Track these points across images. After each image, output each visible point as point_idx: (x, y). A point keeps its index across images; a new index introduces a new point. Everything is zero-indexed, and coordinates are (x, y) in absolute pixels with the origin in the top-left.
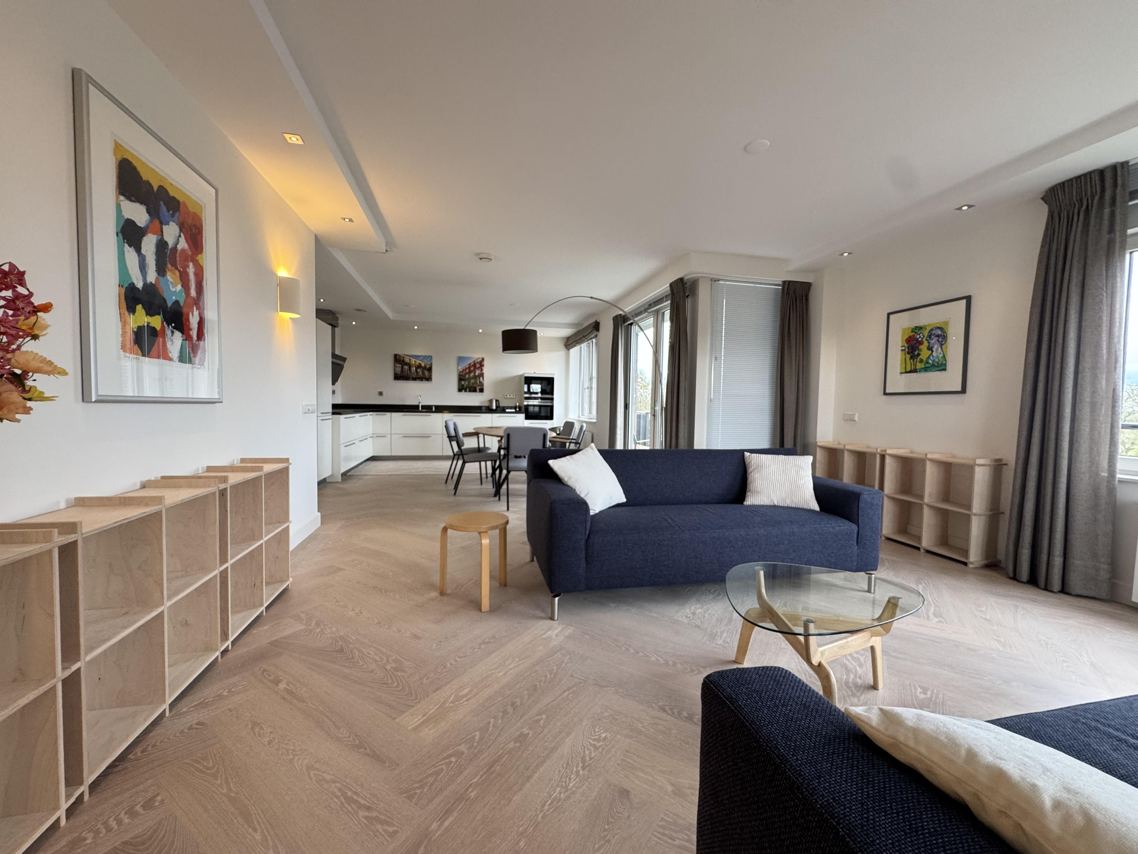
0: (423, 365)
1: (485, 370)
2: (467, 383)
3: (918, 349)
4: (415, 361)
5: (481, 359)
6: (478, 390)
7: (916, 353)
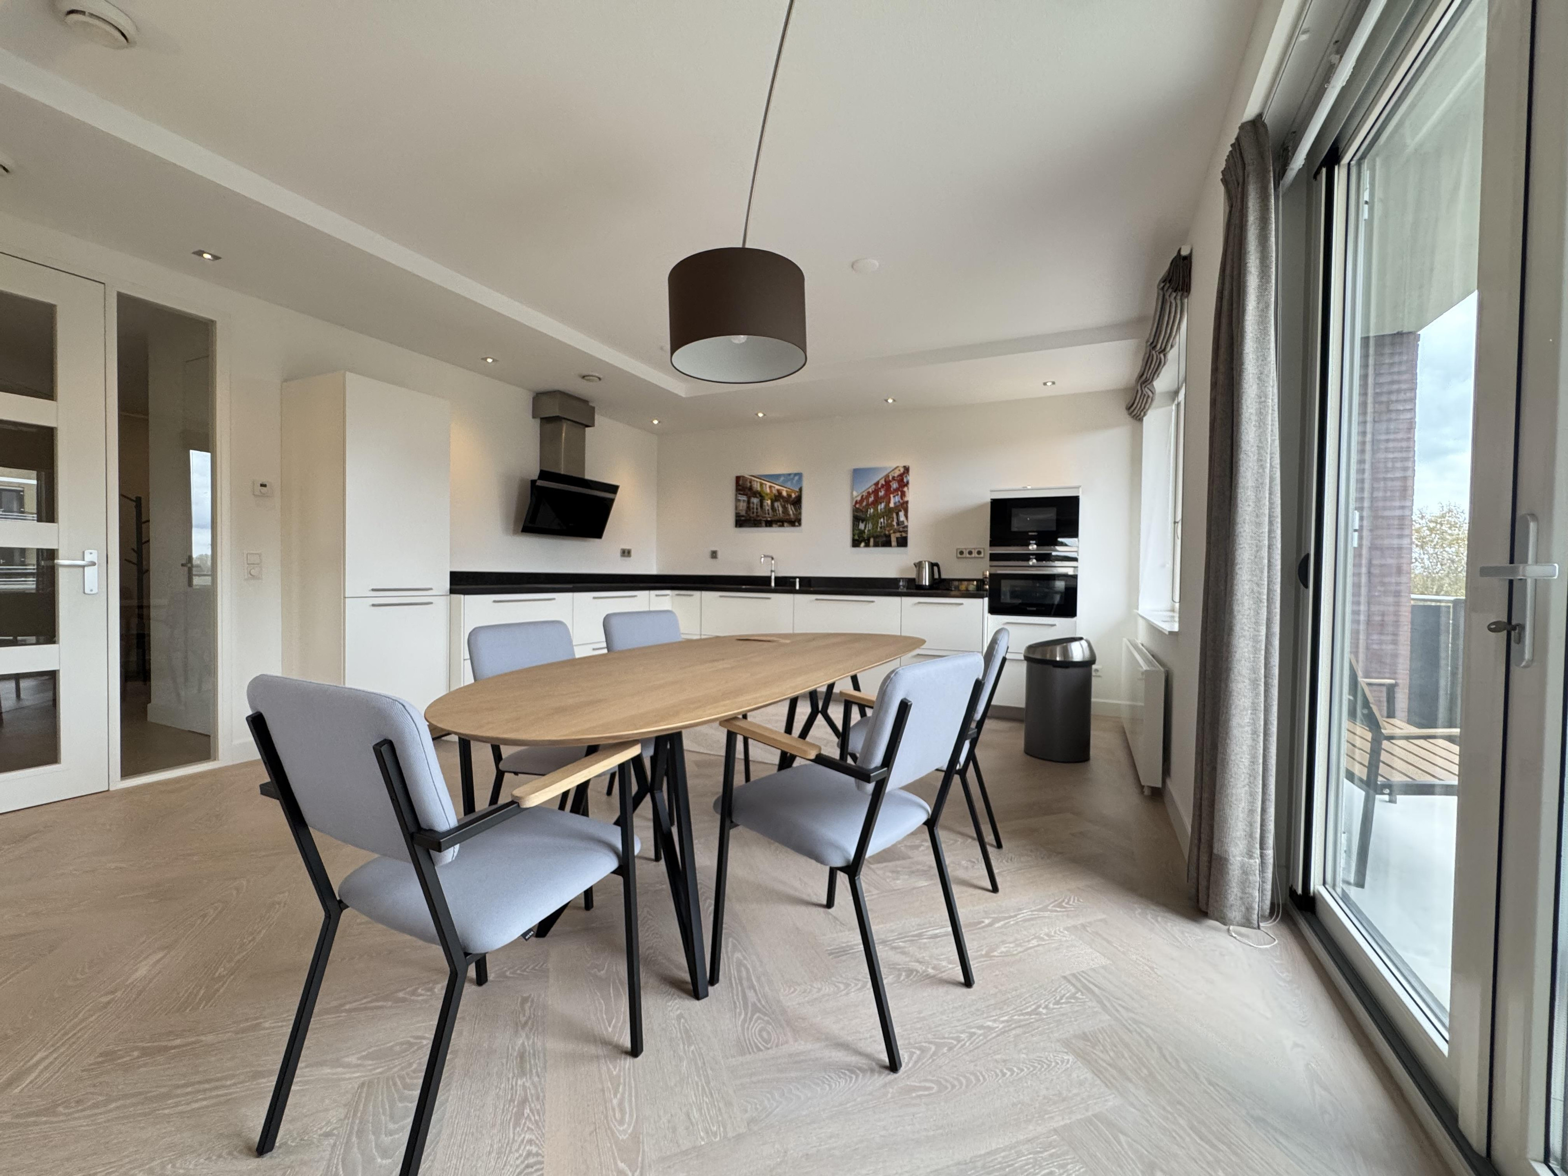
0: (784, 494)
1: (912, 495)
2: (870, 526)
4: (770, 487)
5: (902, 470)
6: (894, 543)
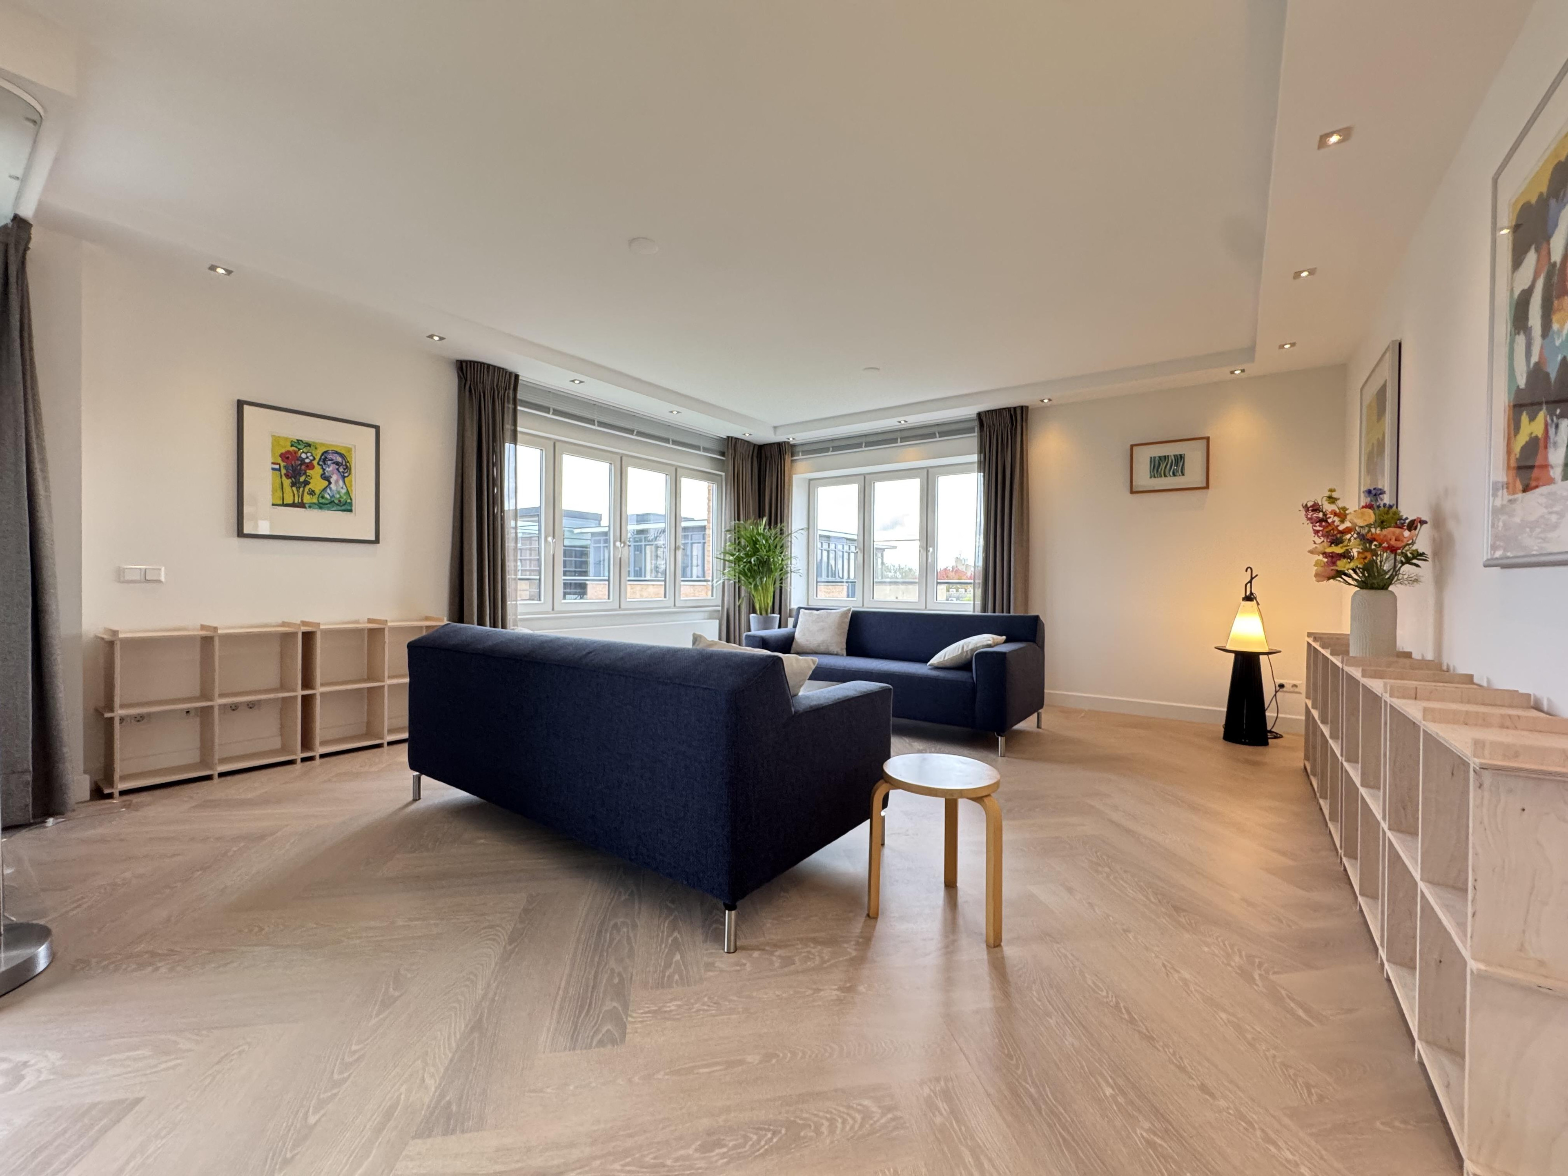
3: (305, 473)
7: (302, 479)
